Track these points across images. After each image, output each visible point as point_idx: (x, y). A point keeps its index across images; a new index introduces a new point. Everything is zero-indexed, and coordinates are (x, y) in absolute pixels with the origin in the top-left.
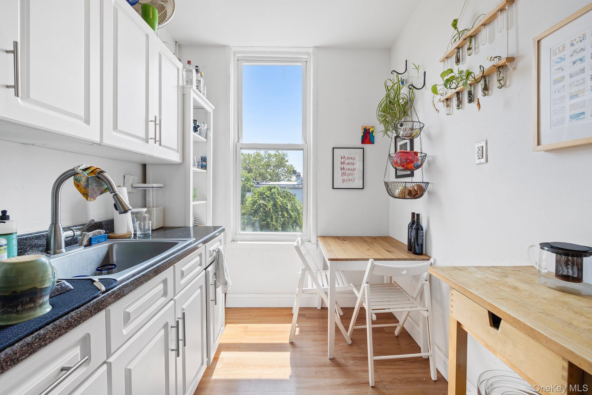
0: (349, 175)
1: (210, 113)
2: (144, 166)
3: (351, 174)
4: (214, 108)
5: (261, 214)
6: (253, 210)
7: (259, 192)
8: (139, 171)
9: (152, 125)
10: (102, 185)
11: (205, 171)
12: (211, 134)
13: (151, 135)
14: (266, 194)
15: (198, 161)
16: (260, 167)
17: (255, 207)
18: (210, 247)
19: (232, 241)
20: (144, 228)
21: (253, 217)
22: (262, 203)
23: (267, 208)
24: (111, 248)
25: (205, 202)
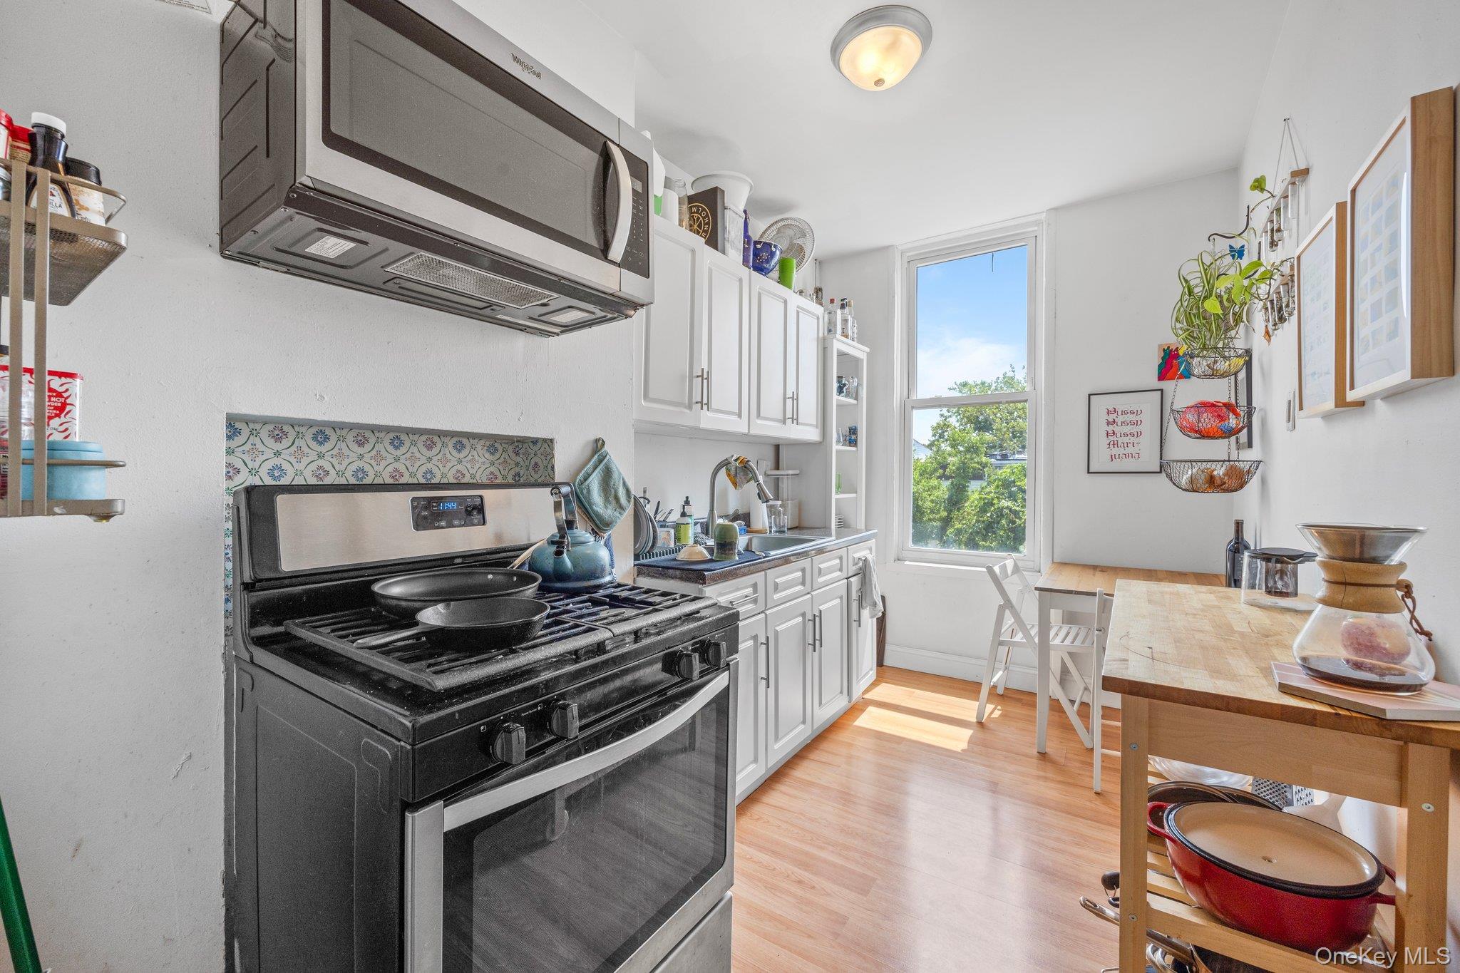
0: (1126, 445)
1: (863, 360)
2: (777, 447)
3: (1132, 444)
4: (867, 350)
5: (1002, 533)
6: (983, 522)
7: (999, 480)
8: (770, 453)
9: (789, 402)
10: (747, 475)
11: (854, 449)
12: (864, 393)
13: (789, 414)
14: (1019, 484)
15: (844, 434)
16: (1016, 414)
17: (989, 515)
18: (854, 553)
19: (896, 558)
20: (780, 524)
21: (983, 540)
22: (1007, 508)
23: (1020, 519)
24: (750, 540)
25: (854, 495)
